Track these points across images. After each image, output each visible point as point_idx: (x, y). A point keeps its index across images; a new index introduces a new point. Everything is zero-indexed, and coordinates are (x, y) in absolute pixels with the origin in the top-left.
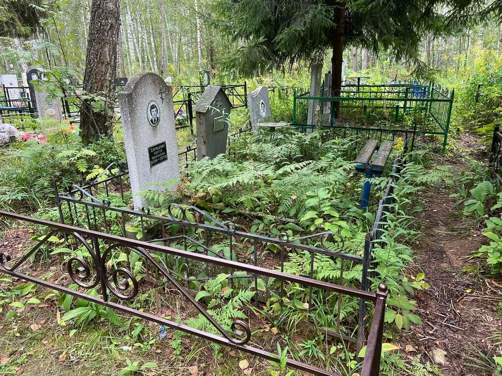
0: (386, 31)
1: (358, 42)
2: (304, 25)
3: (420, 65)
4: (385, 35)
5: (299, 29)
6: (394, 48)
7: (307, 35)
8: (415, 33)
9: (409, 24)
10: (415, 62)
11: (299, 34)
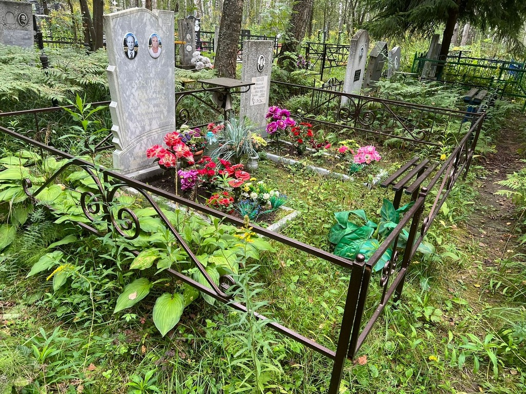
0: (495, 15)
1: (468, 19)
2: (434, 4)
3: (518, 45)
4: (494, 17)
5: (430, 7)
6: (499, 28)
7: (435, 12)
8: (519, 17)
9: (516, 10)
10: (514, 42)
11: (430, 10)
